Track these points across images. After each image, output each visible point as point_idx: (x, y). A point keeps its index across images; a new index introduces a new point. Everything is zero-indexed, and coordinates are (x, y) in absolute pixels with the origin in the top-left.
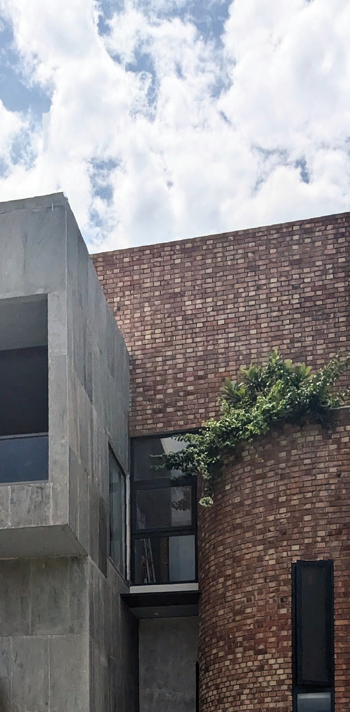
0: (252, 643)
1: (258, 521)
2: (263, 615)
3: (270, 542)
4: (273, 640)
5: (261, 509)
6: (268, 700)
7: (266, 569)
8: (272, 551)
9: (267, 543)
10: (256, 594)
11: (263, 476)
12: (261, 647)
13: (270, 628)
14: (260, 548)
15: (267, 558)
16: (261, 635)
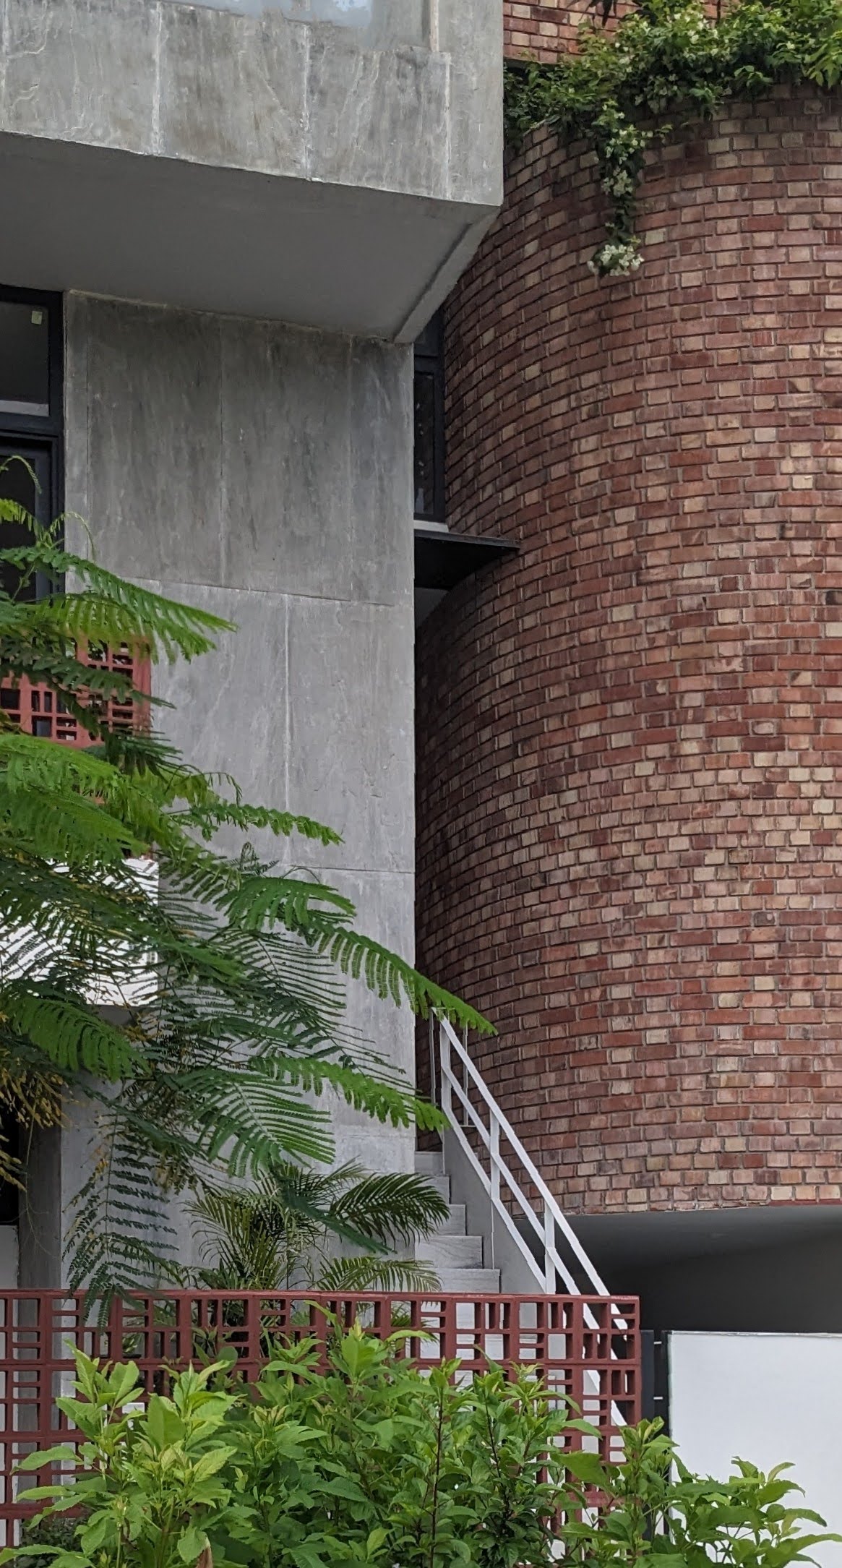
0: (737, 713)
1: (761, 354)
2: (773, 633)
3: (795, 423)
4: (802, 710)
5: (770, 321)
6: (785, 885)
7: (782, 499)
8: (802, 449)
9: (787, 422)
10: (751, 568)
11: (777, 224)
12: (767, 728)
13: (794, 677)
14: (768, 434)
15: (788, 466)
16: (766, 695)
